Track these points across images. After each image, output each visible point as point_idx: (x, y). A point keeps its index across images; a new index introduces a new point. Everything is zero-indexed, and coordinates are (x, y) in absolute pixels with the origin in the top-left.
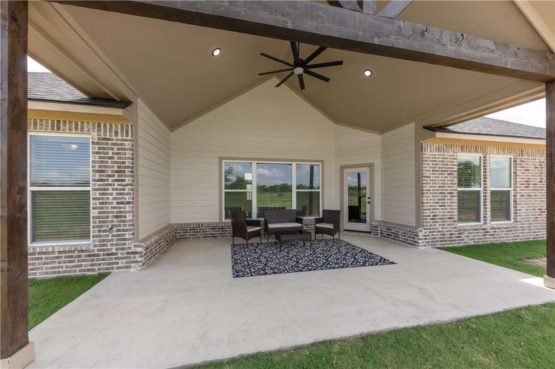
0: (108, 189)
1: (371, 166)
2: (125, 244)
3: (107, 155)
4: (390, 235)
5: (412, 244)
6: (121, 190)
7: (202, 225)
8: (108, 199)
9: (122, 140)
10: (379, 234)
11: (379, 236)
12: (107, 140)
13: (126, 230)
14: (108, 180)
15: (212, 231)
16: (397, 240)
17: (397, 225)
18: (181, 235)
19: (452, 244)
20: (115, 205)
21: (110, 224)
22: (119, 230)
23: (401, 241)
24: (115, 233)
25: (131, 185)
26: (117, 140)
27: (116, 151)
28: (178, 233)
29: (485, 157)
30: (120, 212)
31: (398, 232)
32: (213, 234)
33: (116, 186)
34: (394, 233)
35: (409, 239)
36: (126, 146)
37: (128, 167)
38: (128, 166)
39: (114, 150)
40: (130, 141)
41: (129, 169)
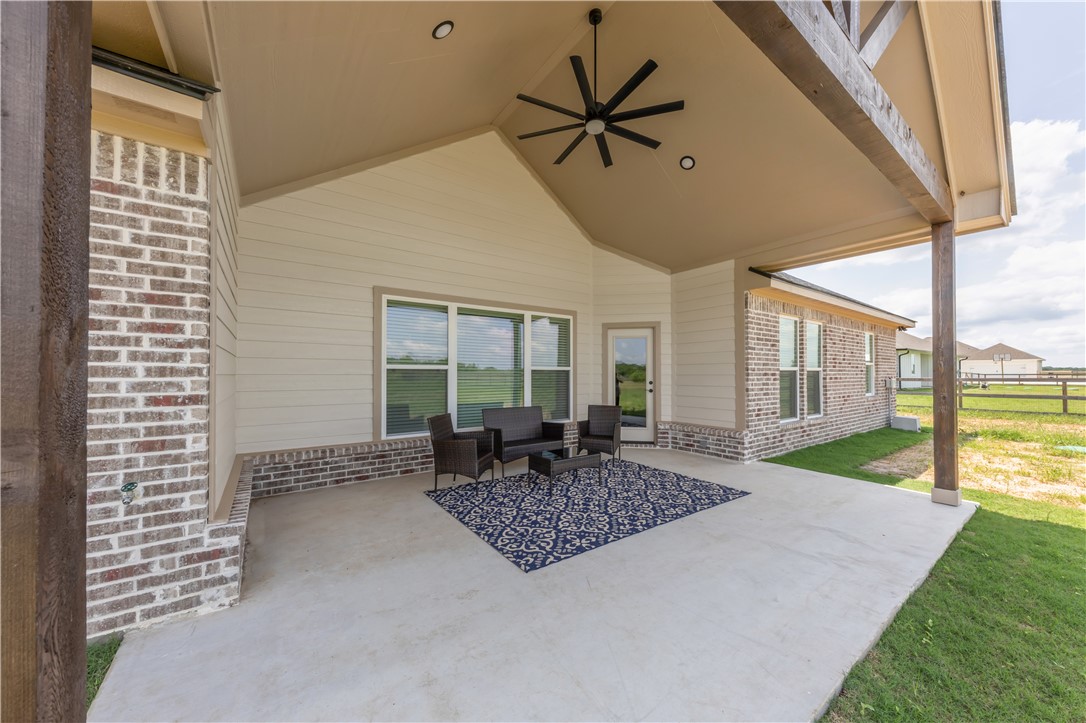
0: (115, 356)
1: (654, 328)
2: (178, 532)
3: (112, 242)
4: (692, 445)
5: (731, 458)
6: (164, 358)
7: (332, 451)
8: (112, 387)
9: (173, 200)
10: (670, 445)
11: (670, 448)
12: (112, 192)
13: (185, 487)
14: (114, 326)
15: (356, 466)
16: (704, 453)
17: (706, 428)
18: (270, 484)
19: (775, 452)
20: (140, 408)
21: (121, 474)
22: (159, 490)
23: (712, 454)
24: (141, 501)
25: (202, 344)
26: (152, 196)
27: (146, 232)
28: (263, 478)
29: (802, 322)
30: (162, 430)
31: (706, 438)
32: (359, 472)
33: (146, 347)
34: (699, 442)
35: (727, 449)
36: (185, 220)
37: (194, 288)
38: (194, 285)
39: (140, 228)
40: (204, 206)
41: (197, 295)
